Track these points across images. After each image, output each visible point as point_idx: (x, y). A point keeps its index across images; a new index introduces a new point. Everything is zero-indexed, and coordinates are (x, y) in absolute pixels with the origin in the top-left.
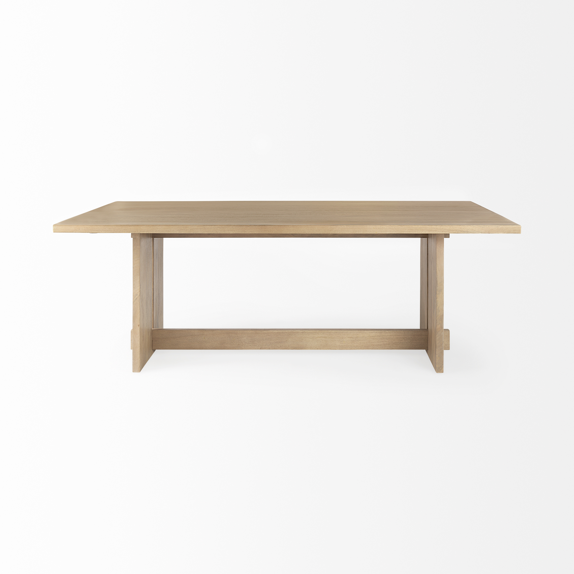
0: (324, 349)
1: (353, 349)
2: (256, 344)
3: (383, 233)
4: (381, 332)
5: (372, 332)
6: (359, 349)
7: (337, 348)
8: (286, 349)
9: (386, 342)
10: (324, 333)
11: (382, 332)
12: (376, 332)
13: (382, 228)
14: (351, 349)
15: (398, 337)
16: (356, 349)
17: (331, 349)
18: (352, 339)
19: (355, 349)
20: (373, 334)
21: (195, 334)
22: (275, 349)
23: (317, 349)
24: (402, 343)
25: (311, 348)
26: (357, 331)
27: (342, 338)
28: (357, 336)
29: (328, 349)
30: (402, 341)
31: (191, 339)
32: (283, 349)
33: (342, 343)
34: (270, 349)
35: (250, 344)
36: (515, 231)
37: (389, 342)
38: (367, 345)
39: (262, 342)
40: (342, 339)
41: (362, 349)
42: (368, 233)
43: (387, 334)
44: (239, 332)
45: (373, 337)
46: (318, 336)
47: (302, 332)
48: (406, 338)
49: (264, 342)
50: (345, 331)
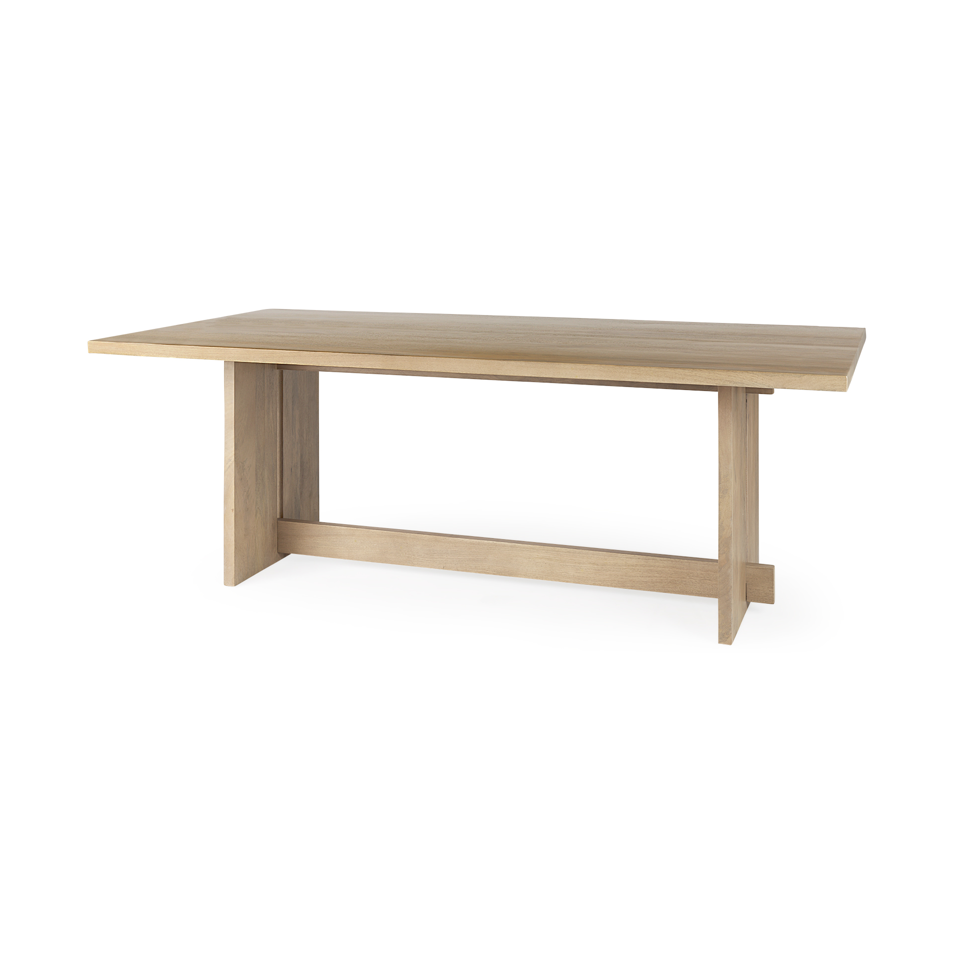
0: (549, 580)
1: (598, 585)
2: (436, 558)
3: (589, 379)
4: (646, 559)
5: (631, 558)
6: (608, 586)
7: (569, 580)
8: (485, 573)
9: (656, 578)
10: (547, 550)
11: (649, 559)
12: (639, 559)
13: (587, 368)
14: (594, 584)
15: (677, 570)
16: (604, 585)
17: (559, 580)
18: (595, 566)
19: (600, 585)
20: (634, 560)
21: (342, 533)
22: (466, 571)
23: (537, 578)
24: (684, 583)
25: (527, 575)
26: (605, 553)
27: (579, 563)
28: (605, 561)
29: (555, 580)
30: (684, 580)
31: (335, 540)
32: (480, 572)
33: (579, 571)
34: (458, 570)
35: (426, 558)
36: (835, 387)
37: (661, 578)
38: (622, 580)
39: (445, 557)
40: (578, 565)
41: (612, 586)
42: (562, 377)
43: (657, 564)
44: (409, 536)
45: (632, 567)
46: (538, 555)
47: (511, 546)
48: (691, 575)
49: (448, 557)
50: (584, 551)
